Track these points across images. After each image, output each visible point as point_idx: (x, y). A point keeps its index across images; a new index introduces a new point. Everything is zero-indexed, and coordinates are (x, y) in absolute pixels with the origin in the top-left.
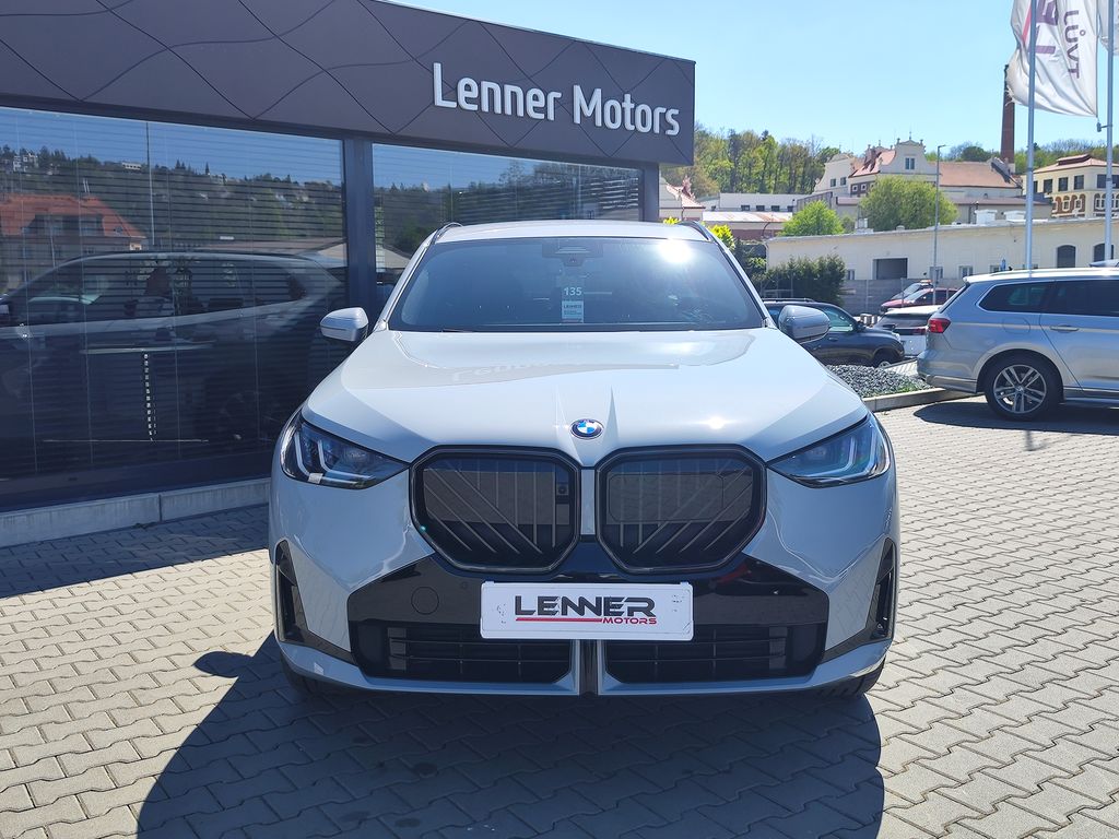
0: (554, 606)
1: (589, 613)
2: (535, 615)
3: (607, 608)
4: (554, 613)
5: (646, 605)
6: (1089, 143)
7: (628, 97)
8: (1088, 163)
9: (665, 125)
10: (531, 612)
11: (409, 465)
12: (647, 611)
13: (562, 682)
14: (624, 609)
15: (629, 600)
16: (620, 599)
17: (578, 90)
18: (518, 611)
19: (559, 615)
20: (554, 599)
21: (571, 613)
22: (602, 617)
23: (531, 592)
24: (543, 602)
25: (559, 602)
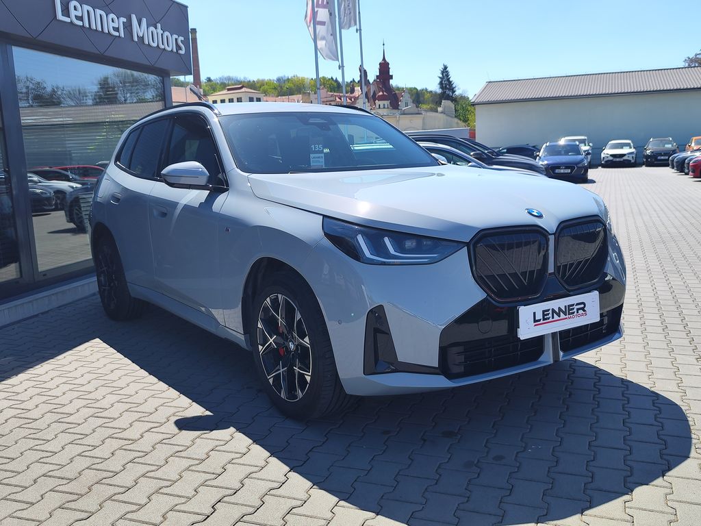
0: (548, 314)
1: (562, 316)
2: (542, 322)
3: (569, 311)
4: (549, 318)
5: (582, 306)
6: (239, 79)
7: (159, 26)
8: (243, 90)
9: (179, 48)
10: (540, 320)
11: (467, 244)
12: (583, 309)
13: (541, 359)
14: (575, 310)
15: (577, 304)
16: (573, 305)
17: (134, 17)
18: (535, 321)
19: (551, 319)
20: (548, 310)
21: (556, 317)
22: (567, 316)
23: (539, 308)
24: (545, 313)
25: (550, 312)
